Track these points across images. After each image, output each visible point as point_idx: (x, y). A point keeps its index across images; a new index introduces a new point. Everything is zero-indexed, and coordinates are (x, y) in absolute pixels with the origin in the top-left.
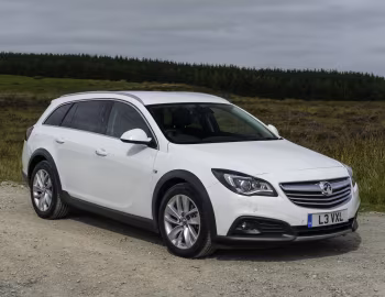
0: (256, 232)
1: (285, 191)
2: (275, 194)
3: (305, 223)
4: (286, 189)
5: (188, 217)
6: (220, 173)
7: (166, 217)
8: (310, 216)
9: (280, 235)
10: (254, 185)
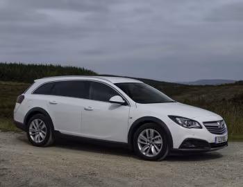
0: (193, 146)
1: (206, 126)
2: (201, 127)
3: (214, 142)
4: (206, 124)
5: (153, 141)
6: (173, 118)
7: (139, 141)
8: (216, 138)
9: (203, 147)
10: (190, 123)
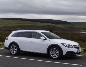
0: (70, 54)
1: (74, 47)
2: (72, 47)
3: (77, 52)
4: (74, 46)
6: (63, 44)
10: (69, 46)
